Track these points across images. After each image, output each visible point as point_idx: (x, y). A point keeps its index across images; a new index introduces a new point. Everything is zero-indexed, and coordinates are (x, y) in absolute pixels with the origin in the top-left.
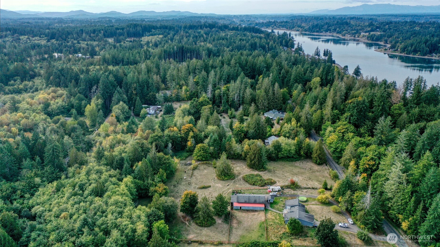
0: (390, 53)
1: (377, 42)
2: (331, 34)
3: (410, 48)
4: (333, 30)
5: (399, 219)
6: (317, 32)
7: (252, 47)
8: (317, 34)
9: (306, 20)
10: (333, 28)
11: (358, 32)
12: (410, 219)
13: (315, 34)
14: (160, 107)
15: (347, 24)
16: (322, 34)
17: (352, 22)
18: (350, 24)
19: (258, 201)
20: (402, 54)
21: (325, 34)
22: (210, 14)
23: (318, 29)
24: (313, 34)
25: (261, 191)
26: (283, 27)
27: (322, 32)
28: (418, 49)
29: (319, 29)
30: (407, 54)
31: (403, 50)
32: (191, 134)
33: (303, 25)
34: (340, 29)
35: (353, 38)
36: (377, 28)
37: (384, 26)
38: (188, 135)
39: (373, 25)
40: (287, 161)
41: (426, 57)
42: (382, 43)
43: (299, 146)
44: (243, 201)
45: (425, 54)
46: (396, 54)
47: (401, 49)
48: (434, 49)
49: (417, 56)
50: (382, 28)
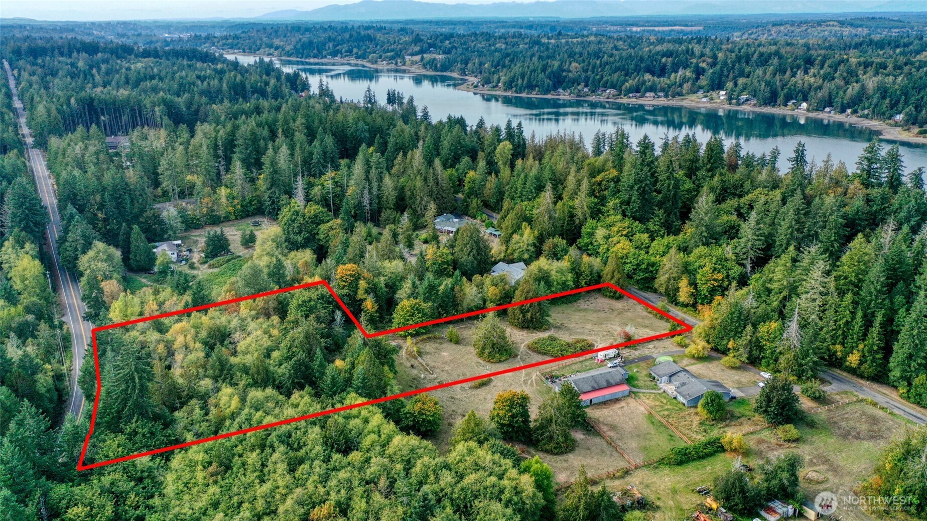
0: (487, 92)
1: (444, 74)
2: (345, 61)
3: (520, 81)
4: (346, 52)
5: (836, 352)
6: (314, 57)
7: (236, 94)
8: (316, 60)
9: (276, 32)
10: (345, 47)
11: (398, 55)
12: (861, 346)
13: (312, 60)
14: (179, 242)
15: (371, 39)
16: (324, 61)
17: (379, 36)
18: (375, 39)
19: (612, 381)
20: (509, 94)
21: (332, 61)
22: (14, 19)
23: (315, 51)
24: (307, 60)
25: (587, 363)
26: (232, 48)
27: (325, 57)
28: (534, 83)
29: (318, 50)
30: (516, 92)
31: (509, 85)
32: (362, 284)
33: (277, 42)
34: (359, 49)
35: (393, 66)
36: (430, 46)
37: (442, 42)
38: (357, 288)
39: (421, 40)
40: (563, 303)
41: (549, 96)
42: (455, 75)
43: (576, 270)
44: (590, 388)
45: (547, 92)
46: (498, 93)
47: (505, 83)
48: (559, 81)
49: (534, 95)
50: (440, 47)
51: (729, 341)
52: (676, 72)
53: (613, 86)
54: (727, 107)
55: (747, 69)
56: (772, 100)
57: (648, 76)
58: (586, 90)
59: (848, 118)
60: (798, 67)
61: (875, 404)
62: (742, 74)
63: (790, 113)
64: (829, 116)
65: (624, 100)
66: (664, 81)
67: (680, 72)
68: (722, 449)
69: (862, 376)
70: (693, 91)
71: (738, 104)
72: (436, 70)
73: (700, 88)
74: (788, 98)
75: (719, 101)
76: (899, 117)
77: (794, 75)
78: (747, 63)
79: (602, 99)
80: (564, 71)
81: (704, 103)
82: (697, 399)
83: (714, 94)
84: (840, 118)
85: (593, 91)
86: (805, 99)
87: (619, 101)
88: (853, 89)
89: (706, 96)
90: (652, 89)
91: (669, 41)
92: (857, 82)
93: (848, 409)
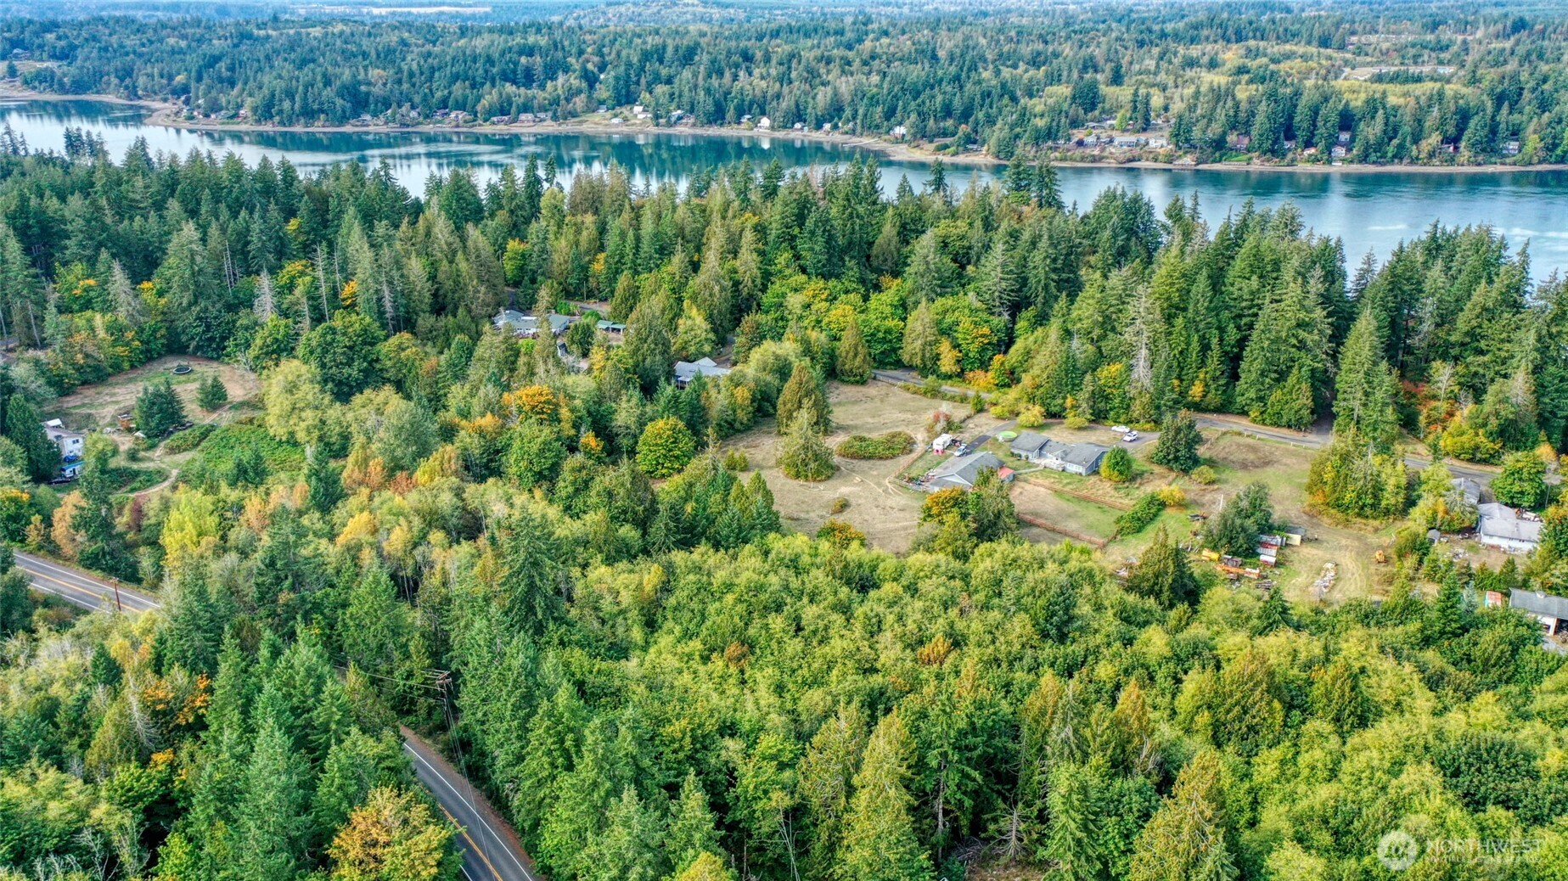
0: (216, 128)
1: (89, 98)
3: (287, 105)
12: (1202, 375)
14: (58, 422)
20: (268, 128)
25: (929, 458)
28: (316, 107)
30: (282, 123)
31: (266, 111)
32: (565, 413)
37: (37, 36)
38: (558, 420)
41: (348, 129)
42: (114, 99)
43: (808, 351)
45: (343, 119)
46: (243, 127)
47: (255, 110)
48: (359, 101)
49: (319, 128)
50: (41, 47)
51: (1065, 398)
52: (553, 78)
53: (461, 106)
54: (654, 130)
55: (664, 72)
56: (717, 115)
57: (510, 88)
58: (413, 114)
59: (826, 136)
60: (737, 66)
61: (1240, 434)
62: (657, 79)
63: (749, 133)
64: (800, 134)
65: (487, 129)
66: (539, 95)
67: (561, 79)
68: (1163, 505)
69: (1206, 410)
70: (592, 108)
71: (669, 124)
72: (62, 89)
73: (601, 103)
74: (740, 112)
75: (638, 122)
76: (900, 130)
77: (735, 77)
78: (661, 61)
79: (447, 128)
80: (360, 83)
81: (617, 125)
82: (1096, 464)
83: (625, 110)
84: (818, 136)
85: (427, 116)
86: (763, 113)
87: (477, 130)
88: (823, 96)
89: (616, 116)
90: (526, 108)
91: (491, 31)
92: (823, 84)
93: (1222, 443)
